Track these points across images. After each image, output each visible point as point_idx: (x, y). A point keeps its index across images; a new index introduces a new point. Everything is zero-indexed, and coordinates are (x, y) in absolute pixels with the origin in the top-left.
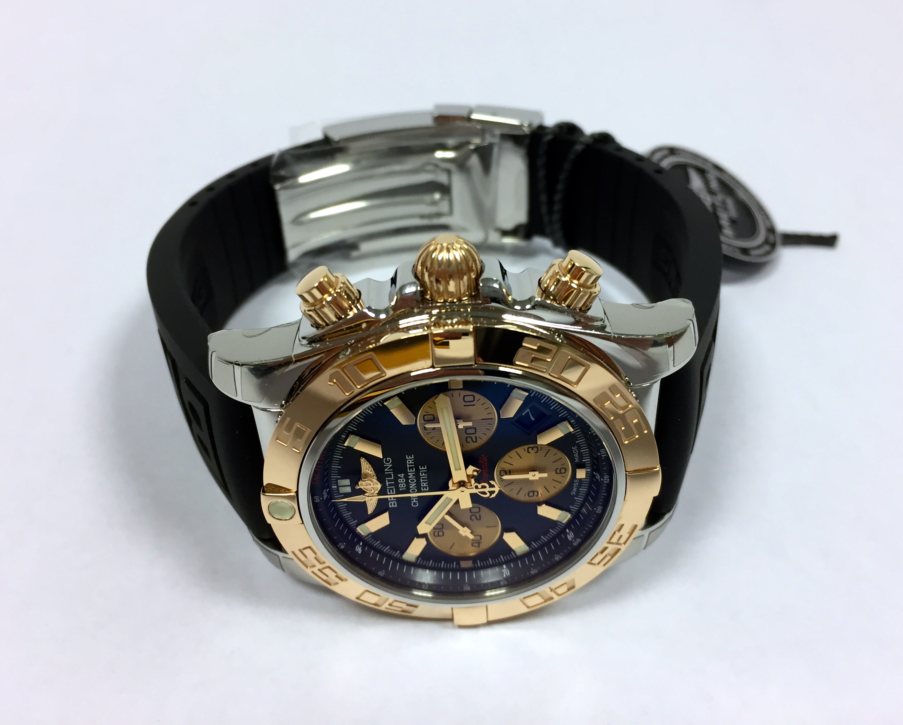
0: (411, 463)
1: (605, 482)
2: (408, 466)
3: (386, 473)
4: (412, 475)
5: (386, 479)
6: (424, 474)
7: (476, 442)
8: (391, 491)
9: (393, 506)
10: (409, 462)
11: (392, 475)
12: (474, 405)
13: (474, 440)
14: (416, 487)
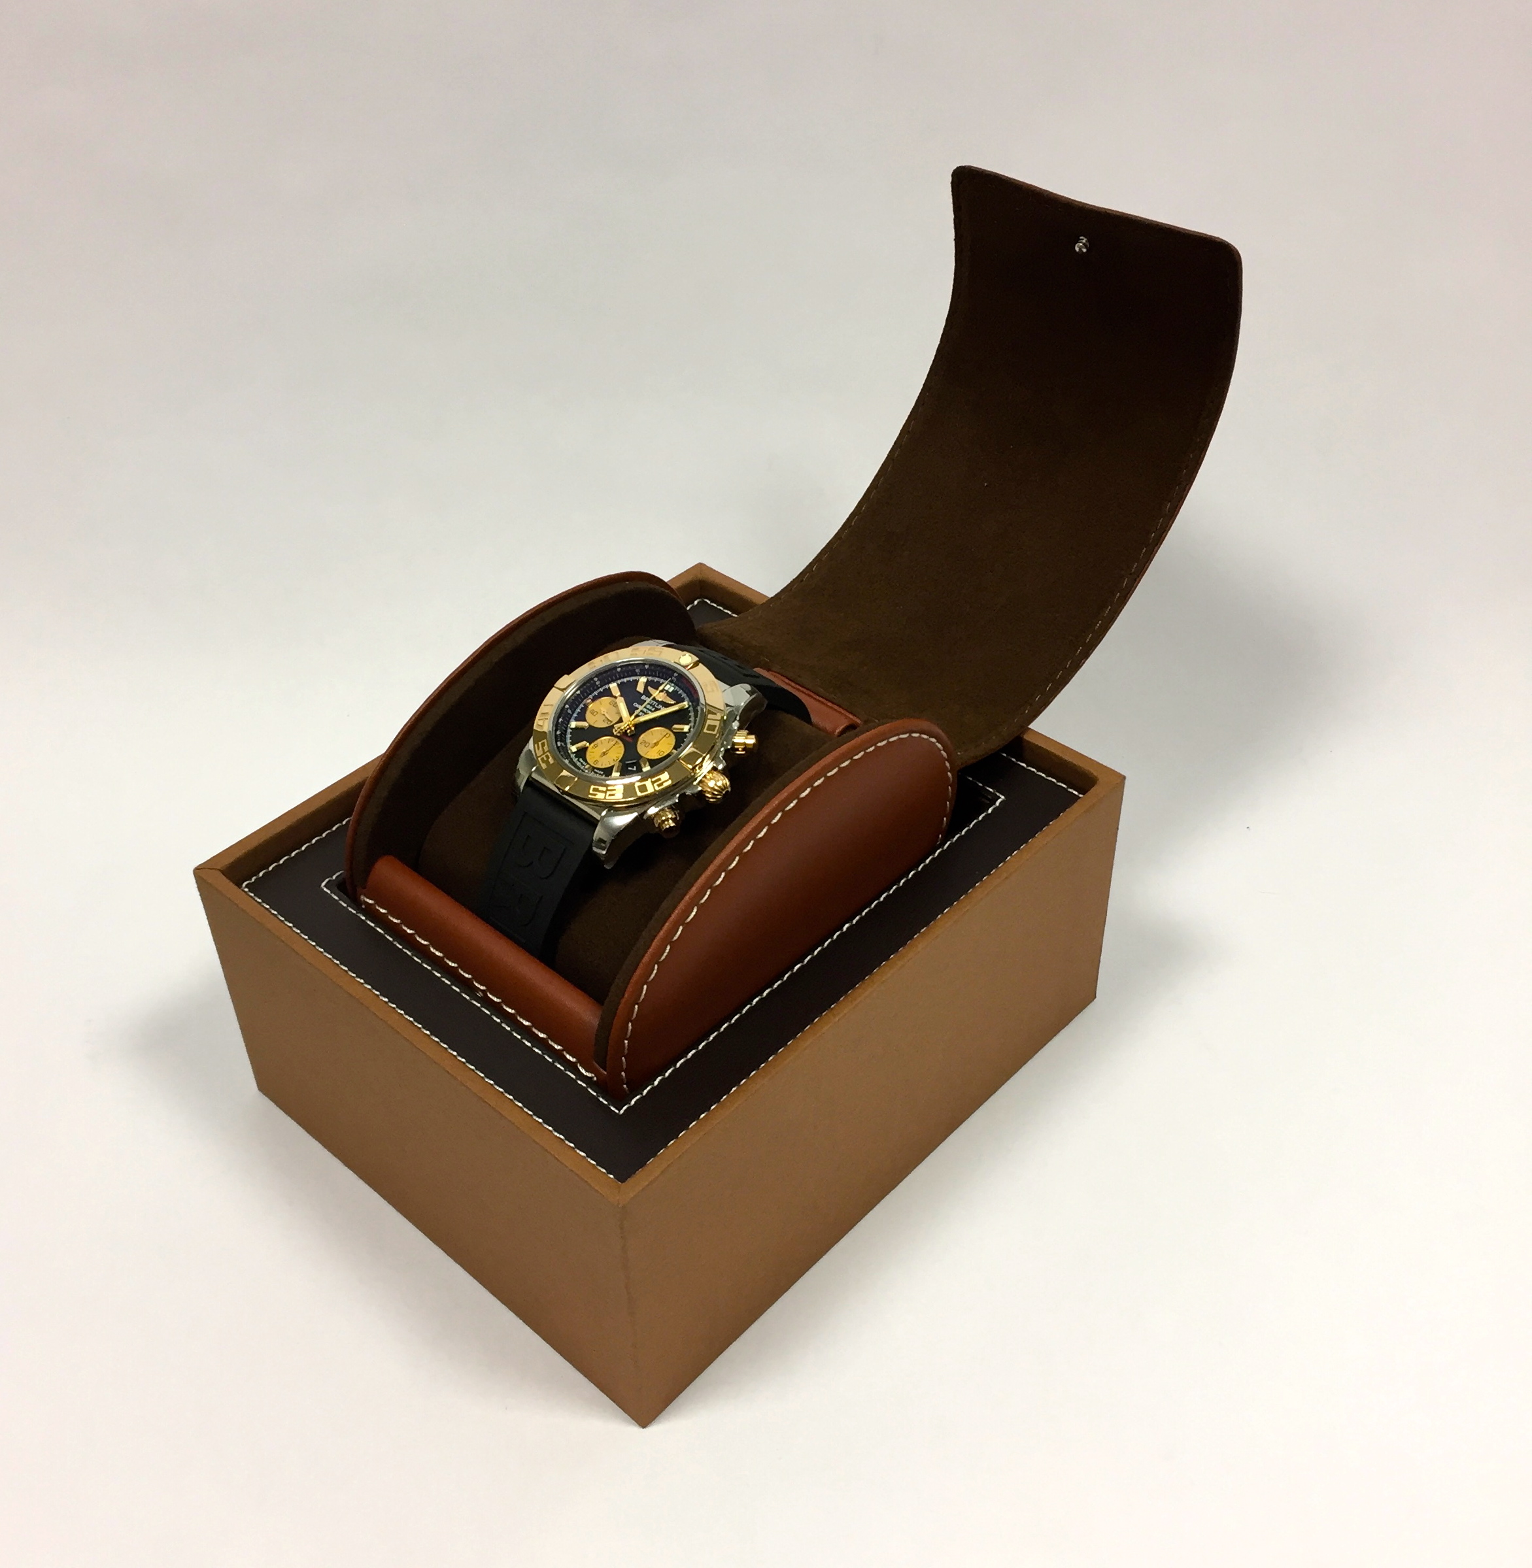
9: (641, 696)
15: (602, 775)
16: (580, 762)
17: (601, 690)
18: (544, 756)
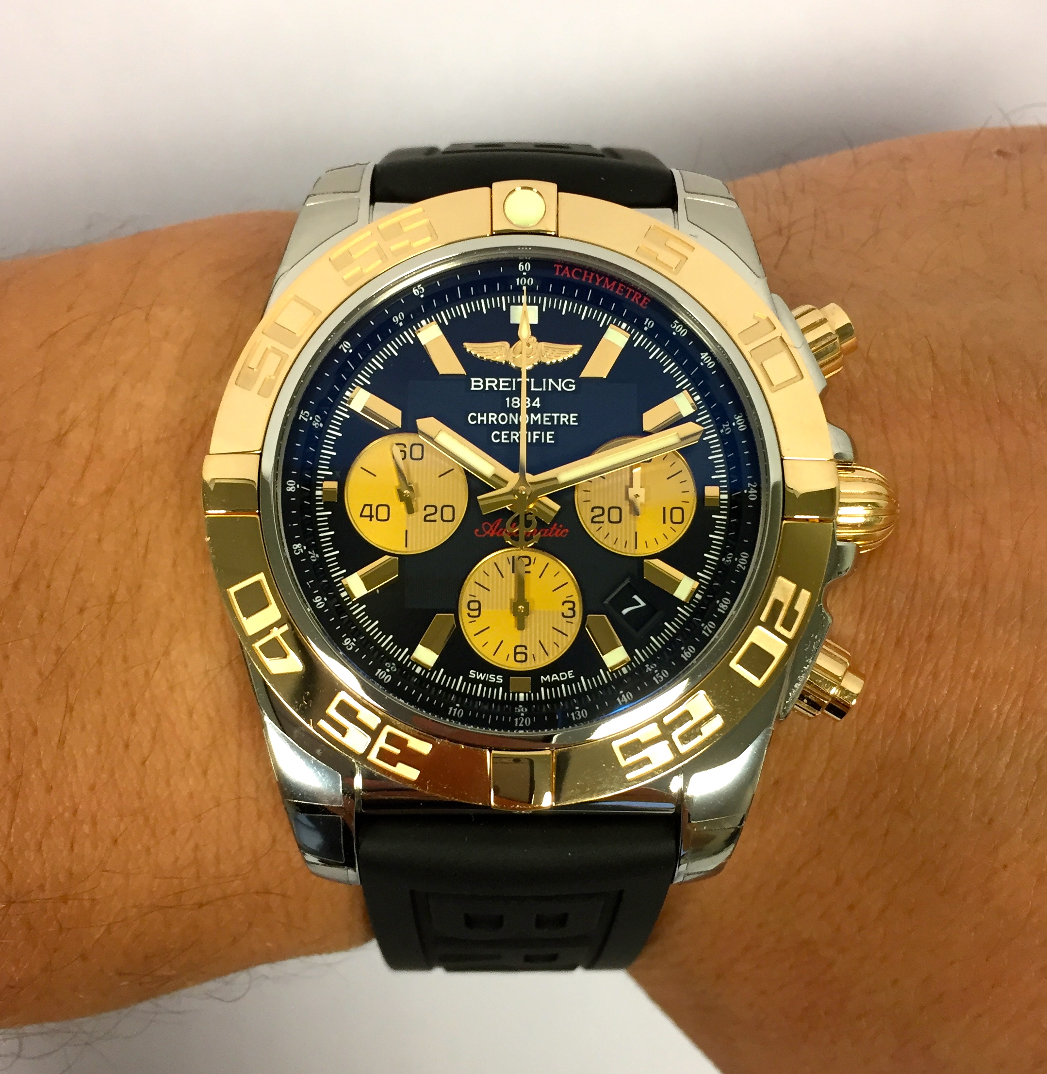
0: (562, 419)
1: (516, 720)
2: (555, 415)
3: (544, 380)
4: (536, 419)
5: (532, 380)
6: (536, 439)
7: (592, 522)
8: (507, 384)
9: (473, 384)
10: (564, 417)
11: (541, 389)
12: (664, 522)
13: (596, 519)
14: (510, 423)
15: (577, 680)
16: (476, 682)
17: (334, 433)
18: (381, 742)
